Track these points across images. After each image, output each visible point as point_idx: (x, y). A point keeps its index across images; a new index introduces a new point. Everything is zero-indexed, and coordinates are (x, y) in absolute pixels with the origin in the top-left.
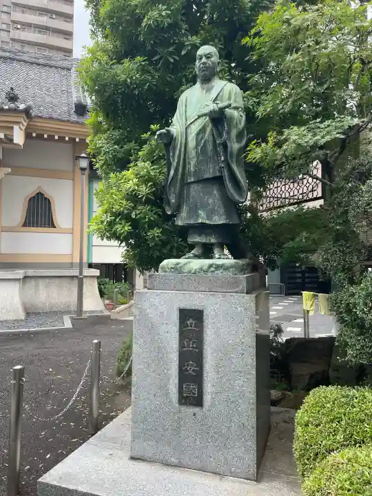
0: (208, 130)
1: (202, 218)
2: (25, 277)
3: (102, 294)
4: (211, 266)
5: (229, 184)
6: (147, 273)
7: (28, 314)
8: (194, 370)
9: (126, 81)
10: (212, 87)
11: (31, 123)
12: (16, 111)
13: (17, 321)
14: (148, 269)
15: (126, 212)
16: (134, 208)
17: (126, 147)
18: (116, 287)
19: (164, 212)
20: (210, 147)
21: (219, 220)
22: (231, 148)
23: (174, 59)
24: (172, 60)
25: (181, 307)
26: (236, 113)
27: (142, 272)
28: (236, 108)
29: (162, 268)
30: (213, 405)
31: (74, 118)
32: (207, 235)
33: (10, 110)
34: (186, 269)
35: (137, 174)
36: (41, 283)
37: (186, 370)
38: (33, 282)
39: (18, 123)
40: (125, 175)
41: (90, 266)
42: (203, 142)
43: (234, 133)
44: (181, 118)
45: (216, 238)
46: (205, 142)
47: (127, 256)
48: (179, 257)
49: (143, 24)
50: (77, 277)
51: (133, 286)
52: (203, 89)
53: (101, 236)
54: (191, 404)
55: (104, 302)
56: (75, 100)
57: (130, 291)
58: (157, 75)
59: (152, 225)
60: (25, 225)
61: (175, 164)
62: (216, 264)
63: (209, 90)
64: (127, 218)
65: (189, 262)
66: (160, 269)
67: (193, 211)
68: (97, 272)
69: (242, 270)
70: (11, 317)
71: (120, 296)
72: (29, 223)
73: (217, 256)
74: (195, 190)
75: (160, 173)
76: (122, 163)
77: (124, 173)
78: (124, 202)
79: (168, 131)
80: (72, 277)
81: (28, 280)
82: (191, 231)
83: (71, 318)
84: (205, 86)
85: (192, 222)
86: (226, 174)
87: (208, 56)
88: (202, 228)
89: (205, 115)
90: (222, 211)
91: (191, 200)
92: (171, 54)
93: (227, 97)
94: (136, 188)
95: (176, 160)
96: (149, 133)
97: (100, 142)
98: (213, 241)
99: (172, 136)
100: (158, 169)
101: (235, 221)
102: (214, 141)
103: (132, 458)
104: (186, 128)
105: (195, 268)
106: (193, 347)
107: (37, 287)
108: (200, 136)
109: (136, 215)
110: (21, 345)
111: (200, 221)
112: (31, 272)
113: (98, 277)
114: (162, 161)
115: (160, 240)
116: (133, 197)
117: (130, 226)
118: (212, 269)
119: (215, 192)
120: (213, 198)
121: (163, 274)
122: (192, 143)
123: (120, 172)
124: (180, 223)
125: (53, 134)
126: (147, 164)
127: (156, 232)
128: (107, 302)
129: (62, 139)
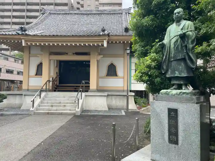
0: (179, 41)
1: (177, 74)
2: (108, 95)
3: (136, 103)
4: (180, 93)
5: (188, 61)
6: (155, 95)
7: (109, 109)
8: (174, 131)
9: (146, 25)
10: (181, 24)
11: (109, 38)
12: (104, 35)
13: (106, 111)
14: (156, 93)
15: (146, 72)
16: (150, 71)
17: (146, 48)
18: (141, 100)
19: (161, 72)
20: (180, 47)
21: (184, 75)
22: (189, 47)
23: (165, 14)
24: (164, 15)
25: (169, 108)
26: (191, 33)
27: (153, 95)
28: (191, 31)
29: (161, 93)
30: (182, 145)
31: (125, 34)
32: (179, 80)
33: (103, 35)
34: (171, 94)
35: (151, 58)
36: (113, 97)
37: (171, 131)
38: (110, 97)
39: (105, 39)
40: (146, 59)
41: (131, 91)
42: (177, 45)
43: (190, 41)
44: (168, 37)
45: (183, 82)
46: (178, 45)
47: (146, 88)
48: (168, 89)
49: (153, 4)
50: (126, 95)
51: (148, 100)
52: (177, 25)
53: (137, 81)
54: (173, 143)
55: (136, 106)
56: (124, 26)
57: (147, 102)
58: (158, 21)
59: (157, 77)
60: (107, 76)
61: (165, 54)
62: (183, 92)
63: (179, 25)
64: (147, 74)
65: (172, 91)
66: (160, 93)
67: (173, 72)
68: (133, 94)
69: (195, 94)
70: (104, 109)
71: (143, 104)
72: (108, 75)
73: (184, 89)
74: (174, 64)
75: (160, 57)
76: (145, 54)
77: (145, 58)
78: (146, 69)
79: (163, 43)
80: (124, 96)
81: (109, 96)
82: (172, 79)
83: (125, 111)
84: (178, 24)
85: (173, 76)
86: (187, 57)
87: (178, 13)
88: (177, 78)
89: (178, 36)
90: (185, 71)
91: (172, 67)
92: (164, 12)
93: (187, 27)
94: (150, 64)
95: (166, 53)
96: (155, 43)
97: (137, 47)
98: (182, 83)
99: (164, 44)
100: (159, 56)
101: (192, 75)
102: (182, 45)
103: (152, 160)
104: (170, 40)
105: (174, 93)
106: (174, 123)
107: (112, 99)
108: (176, 43)
109: (150, 73)
110: (108, 119)
111: (176, 75)
112: (110, 93)
113: (134, 96)
114: (161, 53)
115: (160, 82)
116: (149, 67)
117: (148, 77)
118: (181, 94)
119: (182, 64)
120: (182, 66)
121: (161, 95)
122: (172, 46)
123: (144, 57)
124: (167, 76)
125: (117, 41)
126: (155, 54)
127: (158, 79)
128: (138, 106)
129: (120, 42)
